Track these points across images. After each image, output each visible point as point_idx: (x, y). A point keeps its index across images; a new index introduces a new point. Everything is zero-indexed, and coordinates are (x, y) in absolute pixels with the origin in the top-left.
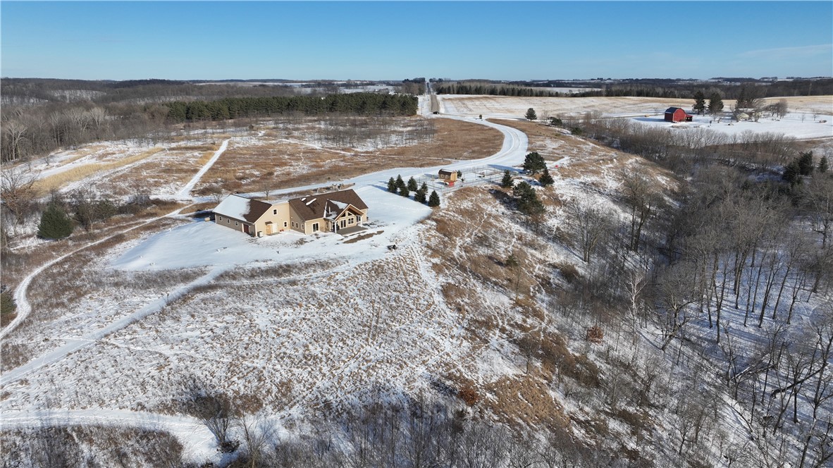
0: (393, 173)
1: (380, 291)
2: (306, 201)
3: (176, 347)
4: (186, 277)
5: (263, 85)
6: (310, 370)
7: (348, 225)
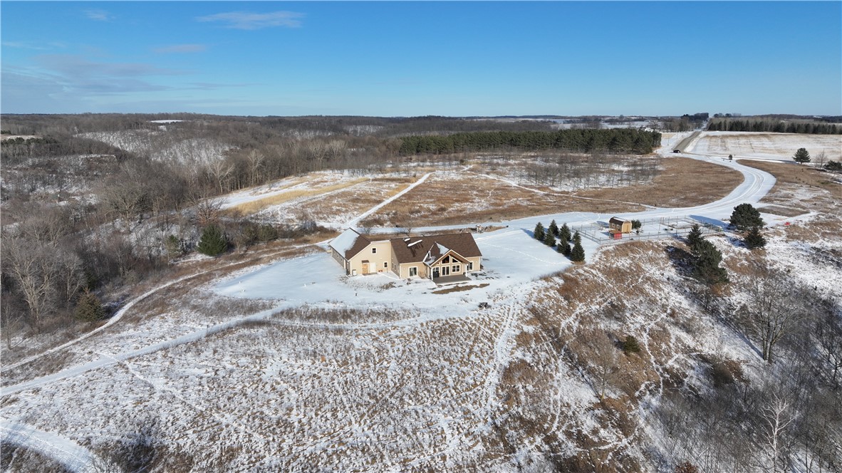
2: (409, 242)
3: (171, 383)
4: (252, 309)
5: (525, 121)
7: (451, 273)
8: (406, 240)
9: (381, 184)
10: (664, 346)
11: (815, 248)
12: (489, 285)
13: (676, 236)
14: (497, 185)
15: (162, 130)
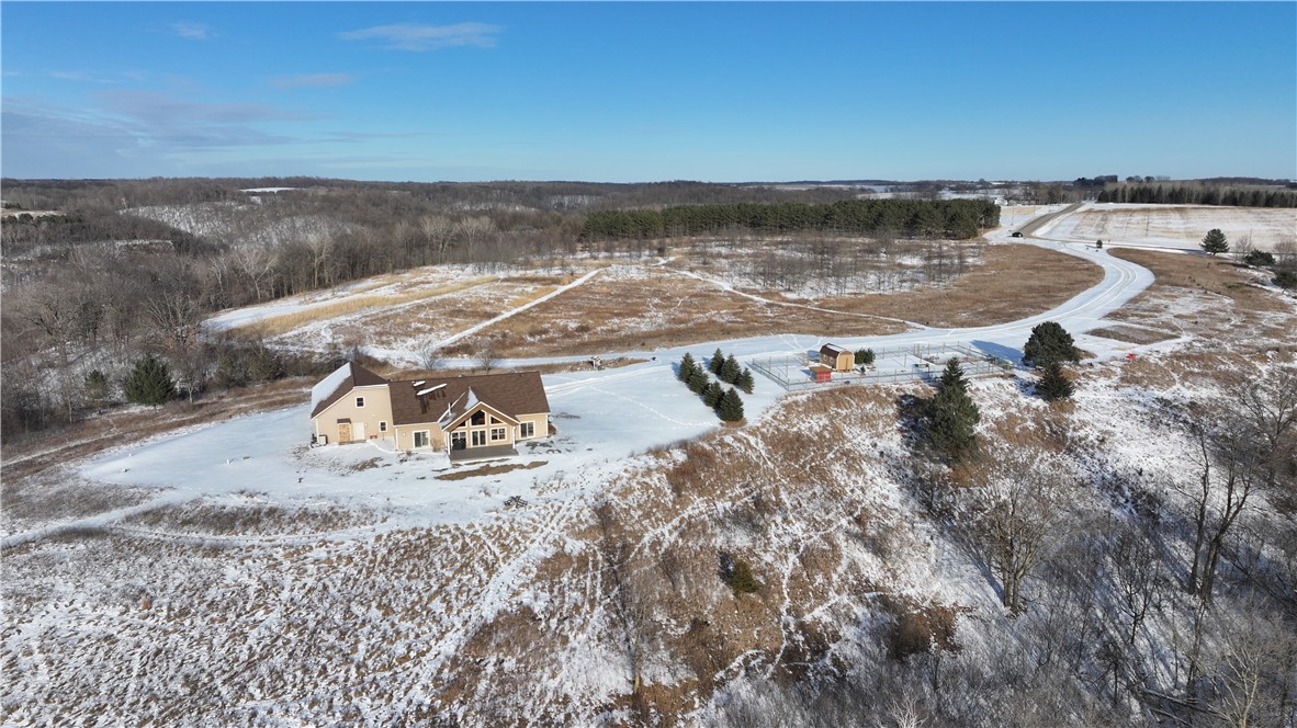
7: (489, 442)
8: (417, 384)
9: (512, 287)
10: (819, 579)
11: (1161, 400)
12: (546, 463)
13: (927, 378)
14: (699, 287)
15: (254, 203)
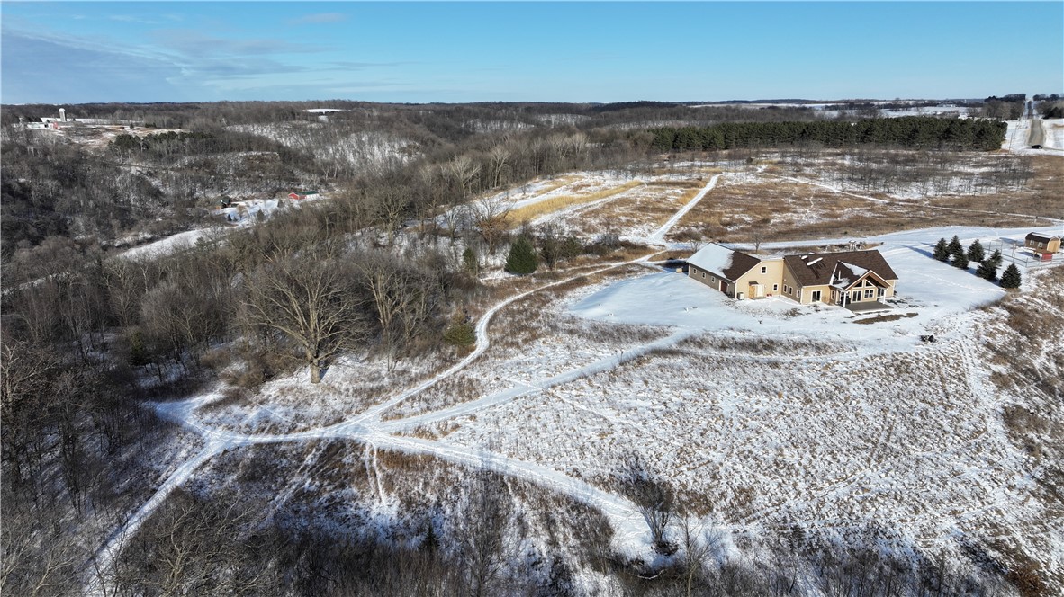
0: (947, 234)
1: (899, 397)
2: (807, 260)
3: (622, 415)
4: (645, 336)
5: (773, 108)
6: (781, 481)
7: (863, 299)
8: (804, 258)
9: (662, 189)
12: (917, 314)
15: (321, 122)
